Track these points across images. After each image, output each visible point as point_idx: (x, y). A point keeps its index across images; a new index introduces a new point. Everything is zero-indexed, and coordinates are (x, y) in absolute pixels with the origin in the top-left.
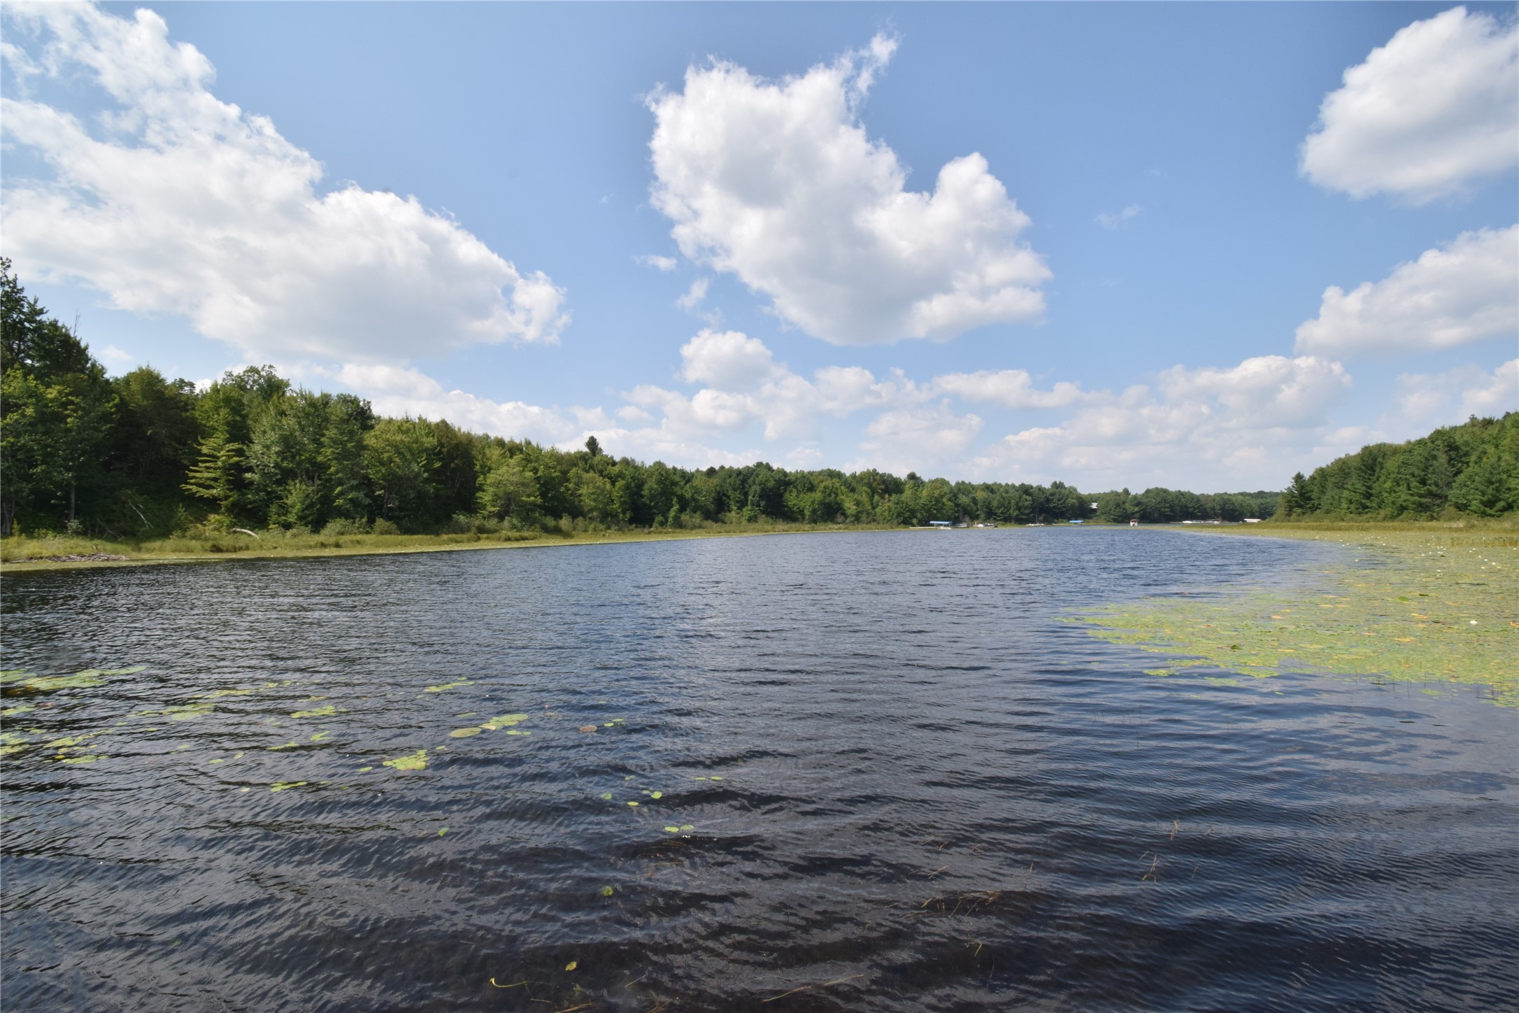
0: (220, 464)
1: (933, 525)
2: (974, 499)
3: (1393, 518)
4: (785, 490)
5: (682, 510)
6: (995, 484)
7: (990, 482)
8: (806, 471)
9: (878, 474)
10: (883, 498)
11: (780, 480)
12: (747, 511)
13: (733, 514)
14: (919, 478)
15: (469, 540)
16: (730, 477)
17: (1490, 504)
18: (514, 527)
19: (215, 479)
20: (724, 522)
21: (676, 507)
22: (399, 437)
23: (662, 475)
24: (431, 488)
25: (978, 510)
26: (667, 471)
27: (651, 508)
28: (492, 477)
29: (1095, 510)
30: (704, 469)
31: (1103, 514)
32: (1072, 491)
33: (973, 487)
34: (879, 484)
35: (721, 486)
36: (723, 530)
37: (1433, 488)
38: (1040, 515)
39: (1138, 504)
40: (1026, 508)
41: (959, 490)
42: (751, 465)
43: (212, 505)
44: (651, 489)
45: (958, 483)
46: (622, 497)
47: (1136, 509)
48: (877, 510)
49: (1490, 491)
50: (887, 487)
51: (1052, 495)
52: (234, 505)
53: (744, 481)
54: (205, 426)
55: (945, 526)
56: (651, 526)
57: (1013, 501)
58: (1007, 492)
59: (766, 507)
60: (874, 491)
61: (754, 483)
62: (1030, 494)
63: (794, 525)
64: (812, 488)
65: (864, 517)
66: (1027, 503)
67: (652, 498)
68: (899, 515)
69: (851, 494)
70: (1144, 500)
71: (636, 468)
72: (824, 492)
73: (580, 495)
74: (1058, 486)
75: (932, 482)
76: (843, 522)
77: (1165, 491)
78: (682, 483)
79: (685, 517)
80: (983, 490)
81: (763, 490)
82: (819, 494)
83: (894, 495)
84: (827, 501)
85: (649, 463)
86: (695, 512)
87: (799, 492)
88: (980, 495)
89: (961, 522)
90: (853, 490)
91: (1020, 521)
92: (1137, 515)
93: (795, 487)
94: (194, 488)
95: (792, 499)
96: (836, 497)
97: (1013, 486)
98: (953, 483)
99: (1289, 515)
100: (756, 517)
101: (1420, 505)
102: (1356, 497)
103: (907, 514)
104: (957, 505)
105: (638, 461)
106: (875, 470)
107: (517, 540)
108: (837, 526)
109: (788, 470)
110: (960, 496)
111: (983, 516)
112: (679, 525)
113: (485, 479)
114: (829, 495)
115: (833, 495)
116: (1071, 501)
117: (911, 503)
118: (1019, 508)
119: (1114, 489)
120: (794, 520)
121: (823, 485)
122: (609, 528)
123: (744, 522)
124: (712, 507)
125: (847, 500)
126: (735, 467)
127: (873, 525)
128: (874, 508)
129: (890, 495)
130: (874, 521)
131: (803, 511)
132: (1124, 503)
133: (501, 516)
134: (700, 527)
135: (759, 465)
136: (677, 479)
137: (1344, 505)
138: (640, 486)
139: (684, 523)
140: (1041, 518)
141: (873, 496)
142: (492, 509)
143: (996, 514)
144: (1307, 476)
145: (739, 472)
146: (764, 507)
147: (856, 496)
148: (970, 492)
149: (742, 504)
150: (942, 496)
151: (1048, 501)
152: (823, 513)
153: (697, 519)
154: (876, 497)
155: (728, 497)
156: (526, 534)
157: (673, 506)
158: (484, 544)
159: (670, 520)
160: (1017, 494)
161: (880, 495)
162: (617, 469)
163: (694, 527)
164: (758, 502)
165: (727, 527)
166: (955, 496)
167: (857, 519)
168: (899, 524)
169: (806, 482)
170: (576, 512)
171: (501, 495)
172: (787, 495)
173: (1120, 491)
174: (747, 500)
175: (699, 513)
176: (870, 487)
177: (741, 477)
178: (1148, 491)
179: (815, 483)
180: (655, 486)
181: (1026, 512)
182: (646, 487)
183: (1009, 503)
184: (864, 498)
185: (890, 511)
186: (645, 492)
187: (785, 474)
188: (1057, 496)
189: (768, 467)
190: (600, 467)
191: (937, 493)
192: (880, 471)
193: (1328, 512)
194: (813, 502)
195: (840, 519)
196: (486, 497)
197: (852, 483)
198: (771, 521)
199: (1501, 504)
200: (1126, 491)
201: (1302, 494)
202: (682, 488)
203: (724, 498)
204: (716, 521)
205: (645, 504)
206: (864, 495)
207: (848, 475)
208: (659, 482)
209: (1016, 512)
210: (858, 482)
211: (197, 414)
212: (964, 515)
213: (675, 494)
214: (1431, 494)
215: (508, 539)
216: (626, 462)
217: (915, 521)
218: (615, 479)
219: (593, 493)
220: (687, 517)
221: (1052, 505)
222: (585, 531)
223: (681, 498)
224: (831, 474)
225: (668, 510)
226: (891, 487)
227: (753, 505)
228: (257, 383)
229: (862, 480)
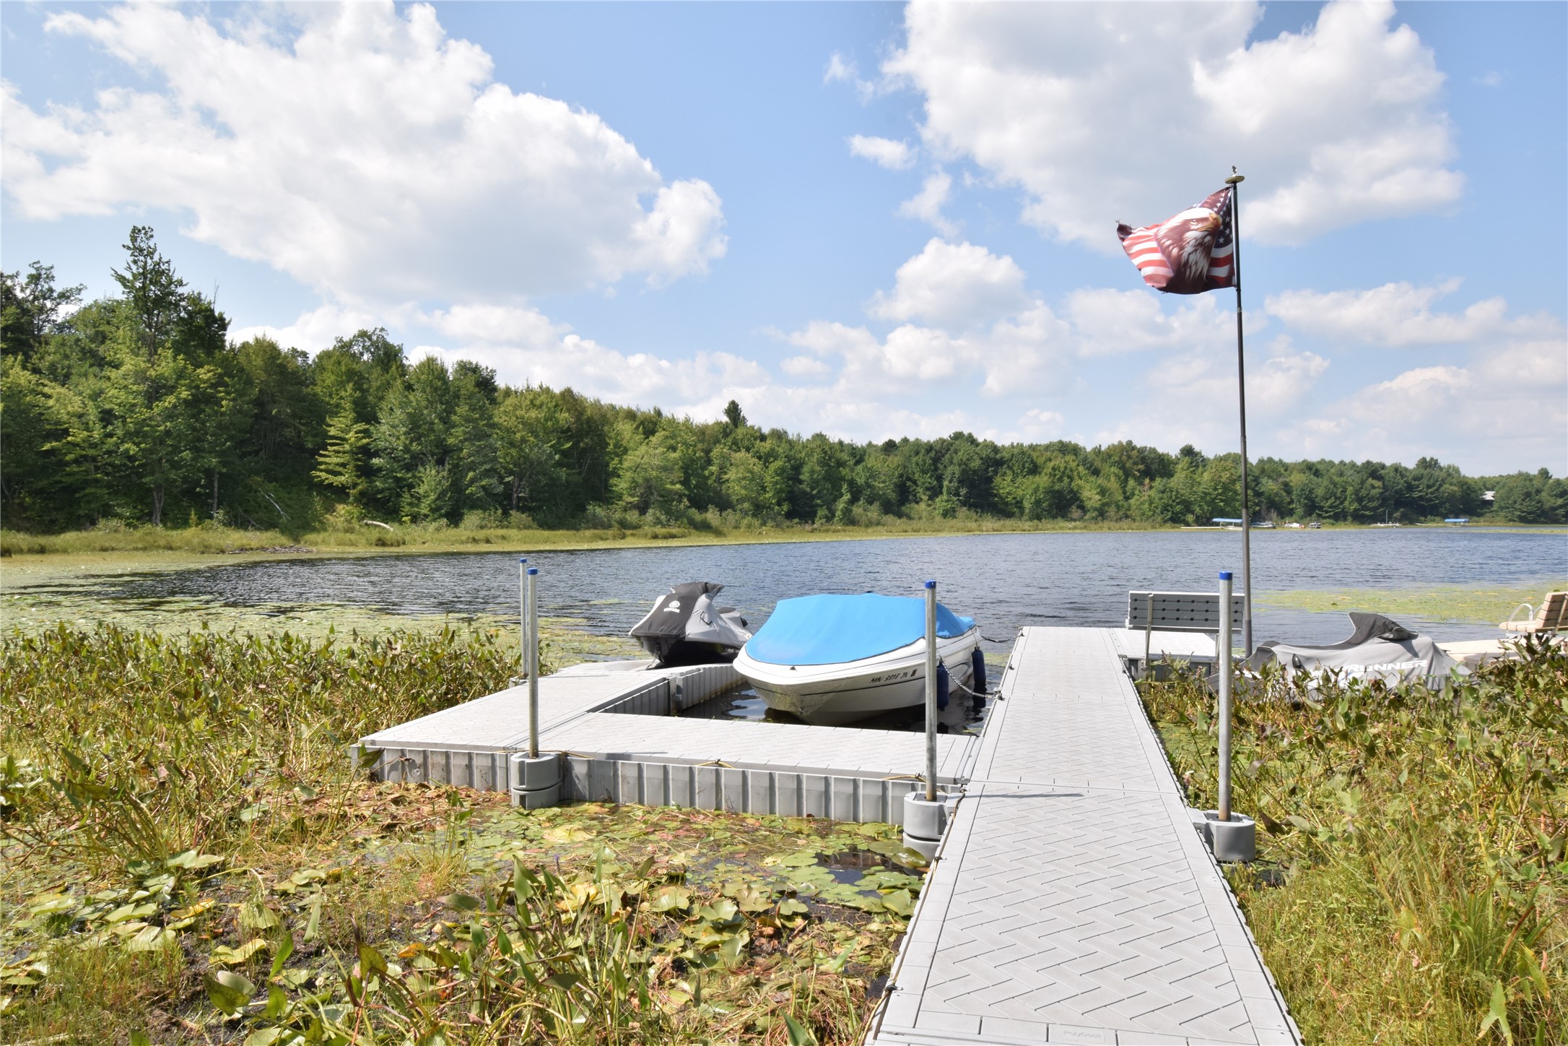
0: (347, 447)
1: (1217, 524)
2: (1286, 485)
4: (996, 473)
5: (854, 500)
6: (1323, 462)
7: (1314, 458)
8: (1026, 443)
9: (1134, 448)
10: (1142, 484)
11: (988, 457)
12: (941, 502)
13: (923, 505)
14: (1197, 454)
15: (614, 538)
16: (917, 453)
18: (658, 522)
19: (344, 465)
20: (909, 518)
21: (847, 497)
22: (533, 414)
23: (825, 453)
24: (563, 473)
25: (1292, 502)
26: (832, 446)
27: (813, 497)
28: (630, 460)
29: (1490, 503)
30: (880, 441)
31: (1501, 508)
32: (1452, 472)
33: (1286, 467)
35: (905, 467)
36: (909, 528)
38: (1397, 510)
40: (1371, 499)
41: (1263, 471)
42: (946, 436)
43: (340, 493)
44: (812, 472)
45: (1262, 462)
46: (776, 483)
47: (1560, 501)
48: (1132, 501)
50: (1148, 467)
51: (1416, 479)
52: (362, 494)
53: (936, 460)
54: (328, 403)
55: (1236, 525)
56: (813, 523)
57: (1352, 488)
58: (1341, 475)
59: (968, 496)
60: (1127, 474)
61: (951, 463)
62: (1380, 478)
63: (1008, 522)
64: (1034, 470)
65: (1112, 511)
66: (1374, 492)
67: (814, 483)
68: (1165, 508)
69: (1093, 478)
71: (790, 442)
72: (1052, 475)
73: (726, 481)
74: (1428, 464)
75: (1221, 459)
76: (1081, 519)
78: (852, 463)
79: (857, 510)
80: (1302, 471)
81: (964, 472)
82: (1045, 478)
83: (1158, 480)
84: (1057, 487)
85: (806, 435)
86: (871, 503)
87: (1015, 475)
88: (1296, 479)
89: (1264, 520)
90: (1096, 472)
91: (1361, 518)
93: (1010, 468)
94: (323, 475)
95: (1005, 485)
96: (1070, 483)
97: (1353, 465)
98: (1254, 461)
100: (954, 510)
103: (1178, 508)
104: (1258, 494)
105: (792, 435)
106: (1130, 443)
107: (665, 537)
108: (1071, 524)
109: (999, 443)
110: (1264, 480)
111: (1300, 511)
112: (850, 521)
113: (620, 462)
114: (1061, 480)
115: (1066, 480)
116: (1448, 488)
117: (1185, 492)
118: (1360, 500)
119: (1524, 470)
120: (1009, 515)
121: (1051, 465)
122: (764, 524)
123: (938, 519)
124: (893, 496)
125: (1088, 486)
126: (924, 439)
127: (1124, 524)
128: (1127, 498)
129: (1152, 479)
130: (1127, 517)
131: (1021, 502)
132: (1538, 491)
133: (642, 508)
134: (878, 524)
135: (958, 436)
136: (844, 456)
138: (797, 468)
139: (857, 518)
140: (1397, 515)
141: (1126, 481)
142: (630, 499)
143: (1321, 508)
145: (930, 448)
146: (965, 496)
147: (1100, 481)
148: (1280, 475)
149: (935, 492)
150: (1234, 482)
151: (1410, 487)
152: (1050, 505)
153: (874, 512)
154: (1131, 482)
155: (915, 482)
156: (674, 531)
157: (841, 495)
158: (628, 543)
159: (838, 513)
160: (1357, 478)
161: (1136, 478)
162: (767, 446)
163: (869, 524)
164: (957, 489)
165: (915, 524)
166: (1256, 480)
167: (1102, 514)
168: (1165, 522)
169: (1026, 460)
170: (724, 505)
171: (640, 481)
172: (998, 479)
173: (1534, 471)
174: (941, 487)
175: (876, 504)
176: (1123, 468)
177: (932, 454)
179: (1040, 461)
180: (818, 468)
181: (1371, 505)
182: (806, 469)
183: (1344, 491)
184: (1113, 484)
185: (1151, 503)
186: (805, 476)
187: (995, 449)
188: (1425, 481)
189: (971, 440)
190: (746, 443)
191: (1225, 477)
192: (1138, 443)
194: (1036, 490)
195: (1076, 513)
196: (621, 485)
197: (1094, 463)
198: (975, 517)
200: (1544, 474)
202: (852, 470)
203: (909, 483)
204: (900, 515)
205: (805, 493)
206: (1113, 479)
207: (1089, 449)
208: (823, 463)
209: (1355, 505)
210: (1104, 461)
211: (318, 390)
212: (1268, 509)
213: (843, 479)
215: (655, 537)
216: (777, 435)
217: (1190, 518)
218: (766, 458)
219: (744, 478)
220: (860, 511)
221: (1416, 495)
222: (736, 527)
223: (852, 483)
224: (1065, 449)
225: (835, 500)
226: (1154, 467)
227: (949, 493)
228: (368, 350)
229: (1110, 456)
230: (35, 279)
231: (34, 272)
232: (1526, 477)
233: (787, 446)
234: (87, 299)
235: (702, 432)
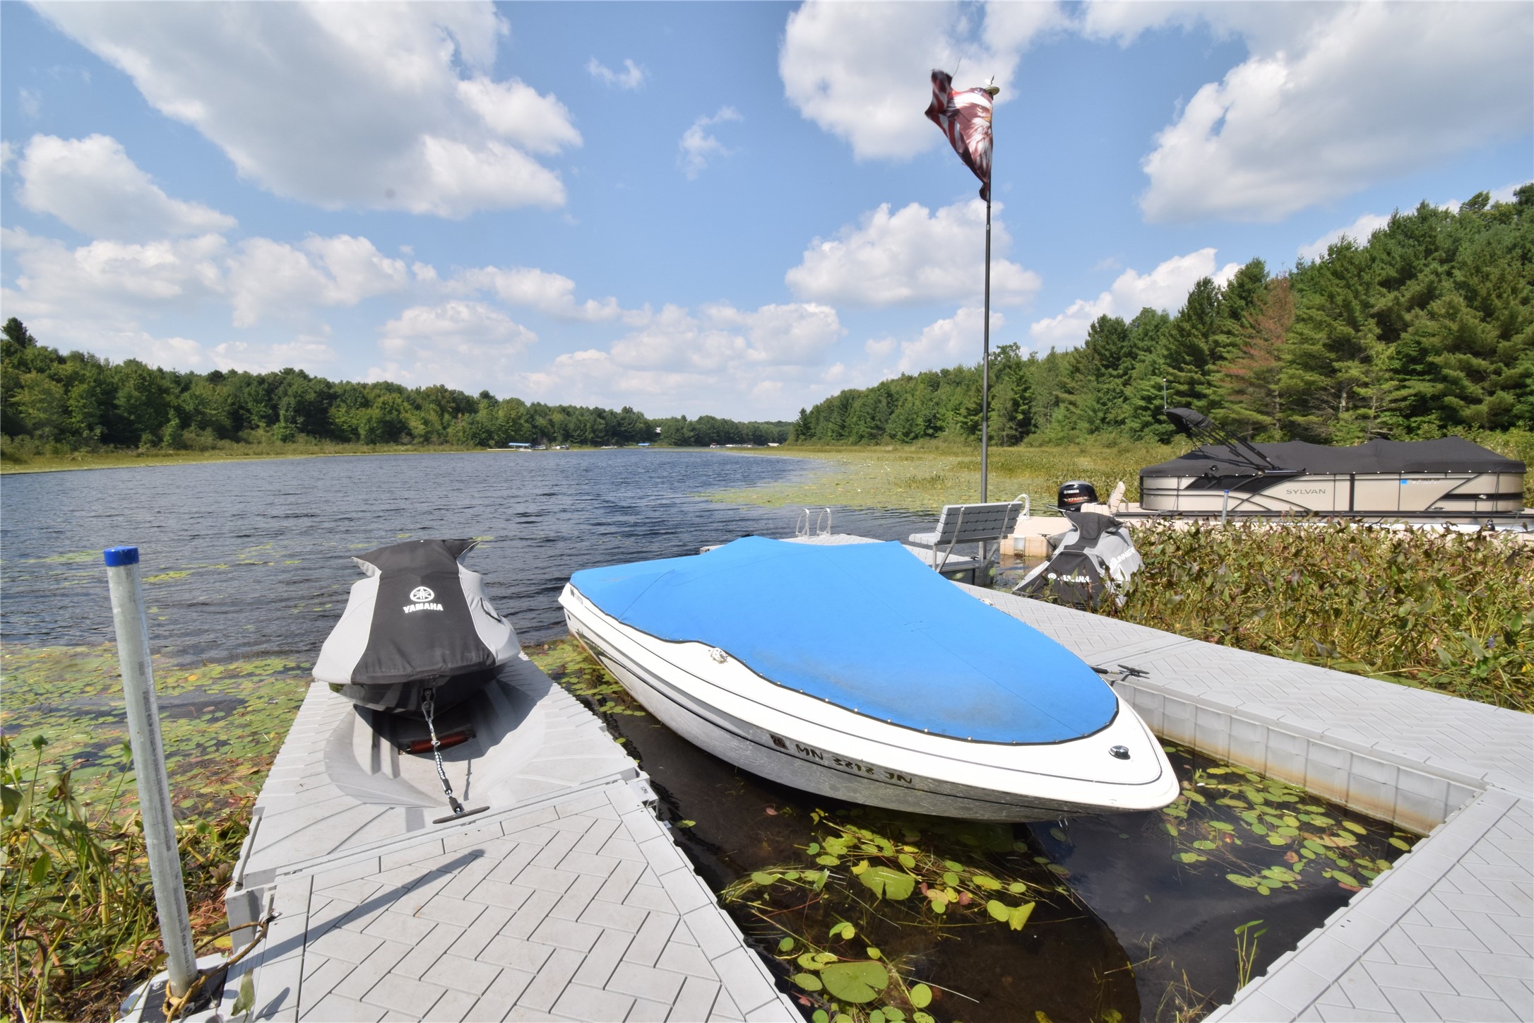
2: (551, 421)
3: (855, 443)
4: (331, 405)
5: (183, 425)
6: (570, 406)
7: (565, 404)
8: (355, 381)
9: (446, 391)
10: (456, 417)
11: (321, 391)
12: (279, 428)
13: (260, 432)
14: (492, 398)
17: (906, 434)
20: (247, 442)
21: (175, 422)
23: (144, 379)
25: (555, 432)
26: (150, 373)
27: (131, 423)
29: (659, 434)
31: (665, 438)
32: (640, 416)
33: (550, 409)
34: (448, 402)
35: (236, 396)
36: (250, 452)
37: (878, 423)
39: (693, 430)
40: (600, 430)
41: (536, 411)
42: (276, 370)
44: (129, 397)
45: (533, 404)
46: (84, 406)
47: (692, 434)
48: (449, 430)
49: (907, 426)
50: (458, 405)
51: (623, 419)
53: (269, 391)
55: (526, 447)
56: (137, 447)
57: (589, 425)
58: (582, 415)
59: (305, 424)
60: (443, 410)
61: (286, 394)
62: (603, 418)
63: (346, 445)
64: (366, 404)
65: (434, 438)
66: (601, 427)
67: (133, 409)
68: (474, 436)
69: (417, 412)
70: (698, 426)
71: (98, 367)
72: (382, 409)
73: (18, 404)
74: (627, 411)
75: (507, 402)
76: (410, 443)
77: (713, 419)
78: (177, 391)
79: (188, 435)
80: (561, 412)
81: (299, 403)
82: (377, 411)
83: (467, 415)
84: (388, 418)
86: (203, 429)
87: (349, 408)
88: (557, 417)
89: (540, 444)
90: (418, 407)
91: (596, 443)
92: (693, 439)
93: (343, 401)
95: (340, 415)
96: (398, 415)
97: (588, 409)
98: (528, 404)
99: (797, 441)
100: (293, 436)
101: (871, 434)
102: (836, 428)
103: (484, 436)
104: (535, 427)
105: (101, 358)
106: (442, 386)
108: (404, 447)
109: (330, 380)
110: (537, 417)
111: (560, 438)
112: (181, 446)
114: (390, 412)
115: (395, 413)
116: (640, 425)
117: (487, 424)
118: (594, 431)
119: (674, 416)
120: (346, 440)
121: (381, 400)
122: (74, 449)
123: (279, 443)
124: (227, 423)
125: (414, 418)
126: (254, 372)
127: (446, 446)
128: (444, 428)
129: (463, 414)
130: (447, 442)
131: (357, 429)
132: (682, 428)
134: (214, 448)
135: (289, 371)
136: (166, 383)
137: (830, 434)
138: (110, 393)
139: (189, 443)
140: (614, 441)
141: (443, 415)
143: (572, 436)
144: (808, 410)
145: (261, 380)
146: (302, 423)
147: (423, 415)
148: (546, 414)
149: (272, 420)
150: (520, 418)
151: (619, 424)
152: (383, 433)
153: (208, 437)
154: (447, 416)
155: (248, 411)
157: (169, 421)
159: (167, 438)
160: (592, 418)
161: (449, 413)
162: (69, 368)
163: (204, 449)
164: (294, 417)
165: (255, 448)
166: (532, 417)
167: (426, 439)
168: (476, 445)
169: (360, 396)
170: (14, 427)
172: (333, 410)
173: (679, 417)
174: (277, 415)
176: (439, 405)
177: (266, 386)
178: (701, 418)
179: (371, 397)
180: (136, 394)
181: (600, 435)
182: (120, 394)
183: (585, 426)
184: (433, 417)
185: (464, 432)
186: (121, 400)
187: (329, 385)
188: (627, 421)
189: (303, 375)
190: (39, 364)
191: (512, 414)
193: (820, 438)
194: (369, 420)
195: (406, 439)
197: (417, 400)
198: (314, 441)
199: (912, 435)
200: (684, 418)
201: (805, 425)
202: (178, 397)
203: (241, 412)
204: (238, 440)
205: (121, 417)
206: (432, 413)
207: (412, 389)
208: (139, 388)
209: (592, 435)
210: (424, 399)
212: (542, 437)
213: (168, 405)
214: (877, 427)
216: (77, 357)
217: (492, 443)
218: (68, 382)
219: (41, 401)
220: (193, 435)
221: (623, 429)
222: (39, 453)
223: (178, 409)
224: (389, 388)
225: (161, 425)
226: (462, 406)
227: (286, 421)
229: (429, 396)
232: (676, 420)
233: (95, 371)
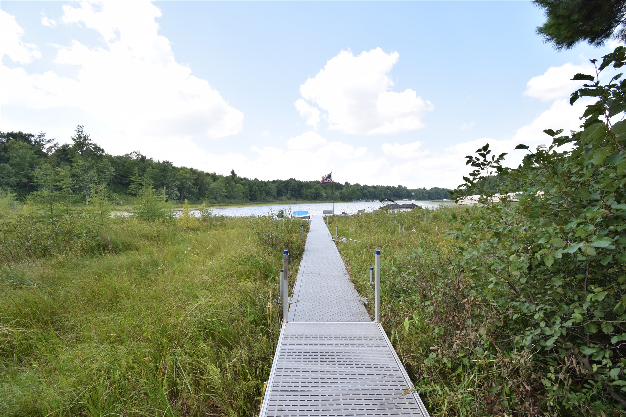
1: (353, 201)
2: (369, 191)
5: (266, 195)
6: (377, 186)
7: (375, 185)
8: (308, 181)
10: (336, 191)
11: (299, 185)
12: (288, 196)
13: (283, 197)
14: (349, 184)
16: (281, 183)
18: (220, 202)
19: (136, 188)
20: (280, 200)
21: (264, 195)
25: (370, 195)
26: (259, 182)
27: (256, 195)
28: (211, 186)
29: (413, 195)
31: (415, 197)
32: (405, 188)
33: (368, 187)
34: (335, 186)
35: (278, 187)
36: (280, 203)
38: (393, 197)
39: (428, 193)
41: (364, 188)
42: (288, 179)
43: (134, 195)
45: (364, 186)
46: (247, 192)
47: (428, 195)
48: (334, 195)
50: (337, 187)
51: (398, 189)
53: (286, 186)
55: (357, 201)
56: (256, 203)
58: (381, 189)
59: (294, 195)
60: (332, 189)
61: (290, 186)
62: (389, 190)
63: (304, 201)
64: (311, 188)
65: (329, 198)
66: (389, 193)
67: (256, 192)
68: (341, 197)
69: (324, 190)
70: (431, 192)
73: (235, 192)
74: (400, 186)
75: (354, 185)
77: (438, 188)
79: (267, 198)
80: (372, 188)
81: (293, 188)
82: (313, 190)
83: (340, 190)
84: (316, 192)
86: (271, 196)
87: (306, 189)
88: (372, 190)
89: (363, 200)
90: (324, 188)
92: (427, 197)
93: (304, 187)
94: (130, 191)
95: (304, 191)
96: (318, 191)
97: (384, 186)
98: (362, 186)
100: (291, 198)
103: (344, 197)
104: (363, 194)
105: (250, 178)
108: (319, 201)
110: (364, 190)
111: (372, 198)
112: (265, 202)
116: (405, 192)
117: (346, 193)
120: (304, 199)
122: (245, 202)
123: (287, 200)
124: (276, 195)
125: (323, 192)
127: (332, 201)
128: (332, 195)
129: (338, 190)
131: (307, 196)
132: (423, 193)
133: (216, 199)
134: (272, 202)
135: (291, 179)
138: (251, 188)
139: (267, 201)
141: (332, 191)
142: (212, 196)
145: (284, 182)
147: (326, 191)
148: (368, 189)
149: (286, 193)
150: (358, 190)
151: (396, 192)
152: (314, 197)
153: (271, 199)
158: (215, 207)
159: (262, 199)
160: (385, 189)
161: (334, 190)
162: (243, 182)
164: (292, 193)
167: (326, 199)
168: (341, 201)
169: (309, 185)
171: (215, 192)
172: (302, 190)
173: (422, 188)
174: (288, 193)
177: (285, 184)
178: (432, 188)
179: (312, 185)
180: (257, 188)
182: (254, 188)
183: (382, 193)
184: (329, 192)
185: (338, 196)
186: (253, 190)
187: (301, 182)
189: (295, 180)
191: (355, 189)
194: (311, 193)
195: (321, 199)
198: (296, 200)
200: (424, 188)
202: (265, 188)
203: (280, 191)
204: (278, 200)
205: (254, 194)
212: (365, 197)
213: (263, 190)
216: (245, 179)
217: (347, 200)
221: (397, 193)
222: (238, 203)
223: (265, 191)
225: (261, 196)
226: (339, 187)
227: (290, 194)
228: (136, 156)
230: (39, 136)
231: (40, 135)
232: (420, 189)
234: (55, 142)
235: (227, 178)
